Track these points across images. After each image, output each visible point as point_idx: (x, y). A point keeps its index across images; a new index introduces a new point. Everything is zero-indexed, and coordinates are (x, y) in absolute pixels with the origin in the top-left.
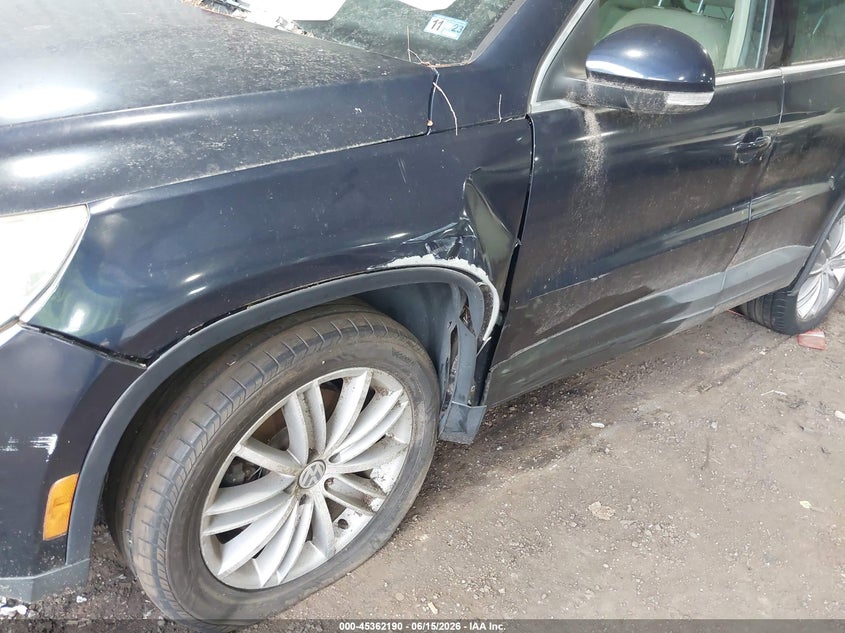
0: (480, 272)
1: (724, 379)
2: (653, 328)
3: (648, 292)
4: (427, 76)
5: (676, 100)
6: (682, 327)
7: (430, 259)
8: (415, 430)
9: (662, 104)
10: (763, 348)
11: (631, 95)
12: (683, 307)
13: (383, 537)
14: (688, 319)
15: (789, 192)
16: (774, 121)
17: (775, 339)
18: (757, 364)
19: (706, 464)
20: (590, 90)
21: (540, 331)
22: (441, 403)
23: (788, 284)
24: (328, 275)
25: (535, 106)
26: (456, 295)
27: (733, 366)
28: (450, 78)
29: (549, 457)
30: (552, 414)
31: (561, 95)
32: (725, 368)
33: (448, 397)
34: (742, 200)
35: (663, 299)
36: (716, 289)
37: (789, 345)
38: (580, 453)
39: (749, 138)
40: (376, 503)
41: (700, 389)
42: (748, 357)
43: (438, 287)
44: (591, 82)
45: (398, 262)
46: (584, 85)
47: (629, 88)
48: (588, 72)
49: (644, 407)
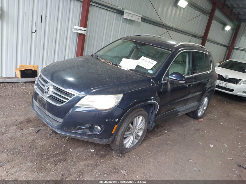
0: (157, 103)
1: (186, 126)
2: (175, 115)
3: (174, 109)
4: (150, 79)
5: (180, 82)
6: (179, 115)
7: (152, 101)
8: (145, 127)
9: (179, 82)
10: (192, 121)
11: (175, 81)
12: (179, 112)
13: (140, 144)
14: (180, 114)
15: (196, 93)
16: (192, 82)
17: (194, 120)
18: (191, 124)
19: (185, 137)
20: (169, 80)
21: (161, 113)
22: (149, 123)
23: (196, 109)
24: (143, 102)
25: (162, 82)
26: (154, 106)
27: (188, 124)
28: (153, 79)
29: (160, 136)
30: (159, 130)
31: (165, 81)
32: (186, 124)
33: (150, 122)
34: (188, 94)
35: (177, 110)
36: (185, 109)
37: (197, 121)
38: (165, 135)
39: (189, 85)
40: (139, 138)
41: (182, 127)
42: (190, 123)
43: (152, 105)
44: (169, 79)
45: (149, 101)
46: (168, 79)
47: (174, 80)
48: (169, 78)
49: (173, 129)
